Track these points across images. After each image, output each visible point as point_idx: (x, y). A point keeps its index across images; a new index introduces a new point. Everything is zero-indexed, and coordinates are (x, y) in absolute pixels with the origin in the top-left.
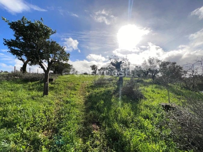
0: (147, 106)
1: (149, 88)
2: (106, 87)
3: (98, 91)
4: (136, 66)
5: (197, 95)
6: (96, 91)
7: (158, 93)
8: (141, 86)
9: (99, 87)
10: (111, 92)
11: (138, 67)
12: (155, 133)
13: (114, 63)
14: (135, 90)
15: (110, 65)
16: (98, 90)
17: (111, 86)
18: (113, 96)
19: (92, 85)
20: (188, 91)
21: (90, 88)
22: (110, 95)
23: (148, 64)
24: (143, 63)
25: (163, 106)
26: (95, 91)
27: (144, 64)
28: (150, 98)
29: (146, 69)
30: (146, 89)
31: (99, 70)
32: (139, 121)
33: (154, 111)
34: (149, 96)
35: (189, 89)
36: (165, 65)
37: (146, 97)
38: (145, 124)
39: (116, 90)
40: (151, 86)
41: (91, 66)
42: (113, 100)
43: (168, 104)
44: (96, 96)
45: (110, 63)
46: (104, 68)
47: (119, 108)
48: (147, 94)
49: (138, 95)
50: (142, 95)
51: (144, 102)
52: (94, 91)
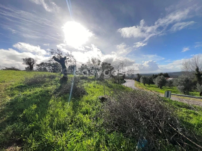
0: (87, 102)
1: (92, 84)
2: (45, 86)
3: (31, 93)
4: (82, 64)
5: (119, 86)
6: (27, 92)
7: (98, 88)
8: (85, 83)
9: (34, 88)
10: (51, 92)
11: (84, 65)
12: (92, 127)
13: (57, 57)
14: (79, 87)
15: (51, 60)
16: (30, 91)
17: (52, 84)
18: (53, 97)
19: (22, 84)
20: (116, 84)
21: (15, 90)
22: (48, 96)
23: (92, 63)
24: (87, 62)
25: (100, 98)
26: (25, 93)
27: (89, 62)
28: (92, 93)
29: (90, 67)
30: (89, 85)
31: (38, 65)
32: (78, 119)
33: (93, 105)
34: (91, 91)
35: (116, 83)
36: (104, 65)
37: (88, 92)
38: (84, 120)
39: (59, 88)
40: (93, 82)
41: (24, 59)
42: (51, 102)
43: (104, 96)
44: (24, 99)
45: (52, 57)
46: (46, 63)
47: (58, 110)
48: (90, 89)
49: (81, 91)
50: (84, 91)
51: (85, 98)
52: (23, 93)
